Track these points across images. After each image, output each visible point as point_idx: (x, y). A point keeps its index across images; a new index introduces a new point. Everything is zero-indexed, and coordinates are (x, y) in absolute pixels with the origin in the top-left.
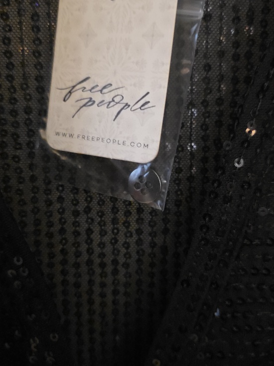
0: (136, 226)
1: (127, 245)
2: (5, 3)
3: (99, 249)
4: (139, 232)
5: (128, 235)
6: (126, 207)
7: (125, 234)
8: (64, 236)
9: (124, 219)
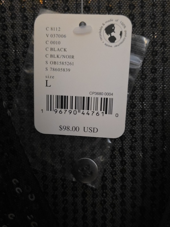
0: (121, 191)
1: (113, 206)
2: (25, 28)
3: (92, 208)
4: (123, 195)
5: (114, 198)
6: (113, 177)
7: (112, 197)
8: (65, 198)
9: (111, 186)
